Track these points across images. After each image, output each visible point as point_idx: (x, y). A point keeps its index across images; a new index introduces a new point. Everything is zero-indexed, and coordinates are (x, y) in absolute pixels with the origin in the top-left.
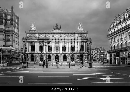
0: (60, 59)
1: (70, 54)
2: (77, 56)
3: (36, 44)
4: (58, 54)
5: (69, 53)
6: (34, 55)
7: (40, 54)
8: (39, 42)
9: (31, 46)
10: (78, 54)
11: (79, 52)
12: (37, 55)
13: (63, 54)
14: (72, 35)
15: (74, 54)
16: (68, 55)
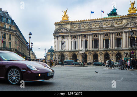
1: (114, 52)
2: (125, 53)
3: (67, 38)
4: (97, 52)
5: (113, 50)
6: (65, 53)
7: (71, 53)
8: (71, 36)
10: (126, 52)
11: (127, 48)
12: (68, 53)
13: (104, 51)
14: (118, 22)
15: (121, 51)
16: (111, 53)
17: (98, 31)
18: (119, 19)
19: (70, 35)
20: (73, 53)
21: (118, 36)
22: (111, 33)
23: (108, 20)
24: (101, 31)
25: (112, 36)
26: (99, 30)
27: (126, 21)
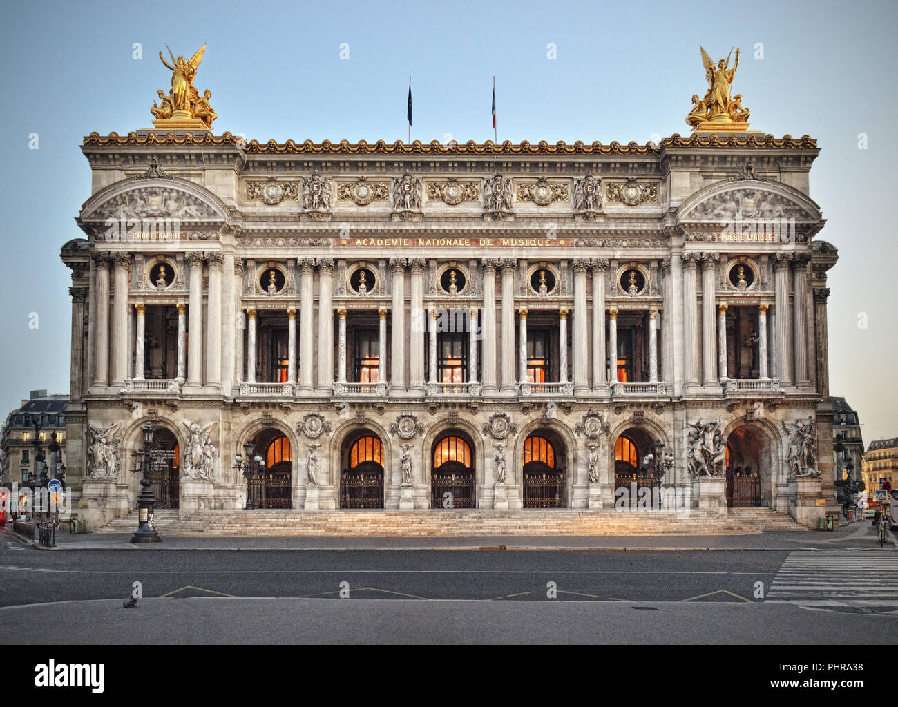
0: (489, 479)
1: (606, 415)
2: (700, 431)
3: (206, 283)
4: (464, 415)
5: (598, 402)
6: (180, 420)
7: (243, 419)
8: (244, 265)
9: (149, 310)
10: (703, 416)
11: (713, 389)
12: (211, 419)
13: (526, 410)
14: (630, 182)
15: (659, 408)
16: (580, 429)
17: (475, 238)
18: (642, 165)
19: (230, 262)
20: (256, 415)
21: (626, 296)
22: (581, 261)
23: (552, 165)
24: (497, 245)
25: (590, 291)
26: (487, 234)
27: (699, 179)
